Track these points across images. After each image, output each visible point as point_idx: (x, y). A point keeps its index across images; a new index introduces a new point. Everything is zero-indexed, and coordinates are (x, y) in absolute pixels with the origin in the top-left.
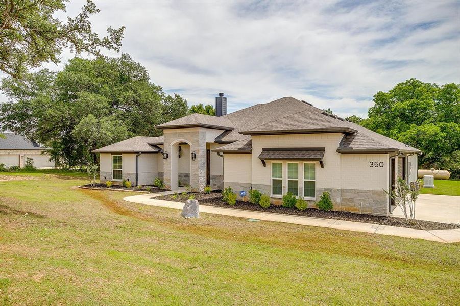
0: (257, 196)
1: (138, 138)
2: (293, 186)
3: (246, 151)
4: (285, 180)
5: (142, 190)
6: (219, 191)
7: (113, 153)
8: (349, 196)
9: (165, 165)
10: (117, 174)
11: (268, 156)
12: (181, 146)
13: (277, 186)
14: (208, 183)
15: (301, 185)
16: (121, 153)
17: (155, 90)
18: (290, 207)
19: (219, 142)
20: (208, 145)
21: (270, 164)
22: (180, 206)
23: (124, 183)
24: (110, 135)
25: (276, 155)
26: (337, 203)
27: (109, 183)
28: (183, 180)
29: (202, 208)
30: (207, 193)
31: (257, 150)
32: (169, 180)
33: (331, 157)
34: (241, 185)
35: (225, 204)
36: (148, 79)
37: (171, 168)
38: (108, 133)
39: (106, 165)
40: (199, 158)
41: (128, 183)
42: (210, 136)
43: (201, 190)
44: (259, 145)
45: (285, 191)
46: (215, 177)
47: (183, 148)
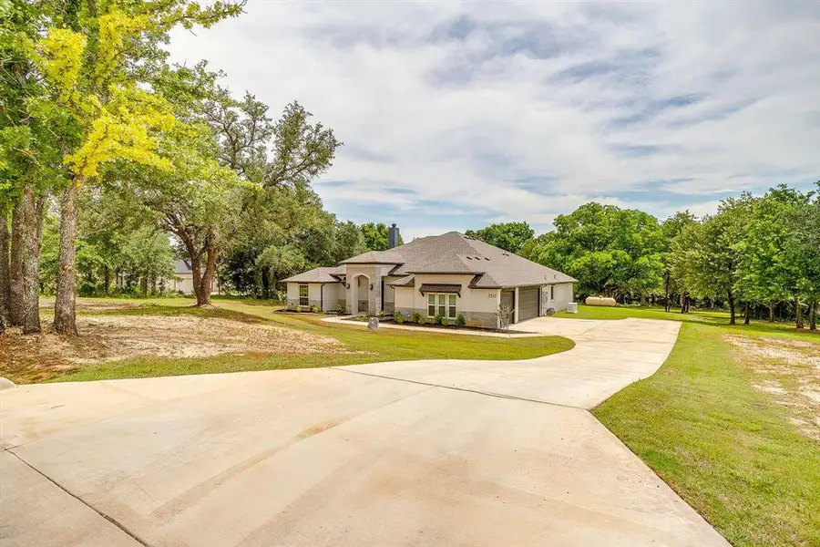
0: (417, 317)
1: (320, 270)
2: (442, 309)
3: (411, 285)
4: (437, 305)
5: (329, 313)
6: (392, 315)
7: (299, 283)
8: (475, 316)
9: (347, 294)
10: (304, 301)
11: (426, 289)
12: (360, 279)
13: (432, 310)
14: (382, 309)
15: (447, 309)
16: (307, 283)
17: (330, 219)
18: (439, 324)
19: (391, 275)
20: (383, 277)
21: (427, 295)
22: (367, 324)
23: (311, 309)
24: (290, 265)
25: (431, 288)
26: (468, 321)
27: (299, 309)
28: (363, 306)
29: (381, 325)
30: (382, 316)
31: (418, 285)
32: (350, 306)
33: (465, 290)
34: (407, 309)
35: (396, 323)
36: (322, 206)
37: (352, 296)
38: (289, 263)
39: (293, 294)
40: (375, 289)
41: (316, 309)
42: (385, 271)
43: (378, 314)
44: (419, 282)
45: (437, 313)
46: (388, 304)
47: (362, 281)
